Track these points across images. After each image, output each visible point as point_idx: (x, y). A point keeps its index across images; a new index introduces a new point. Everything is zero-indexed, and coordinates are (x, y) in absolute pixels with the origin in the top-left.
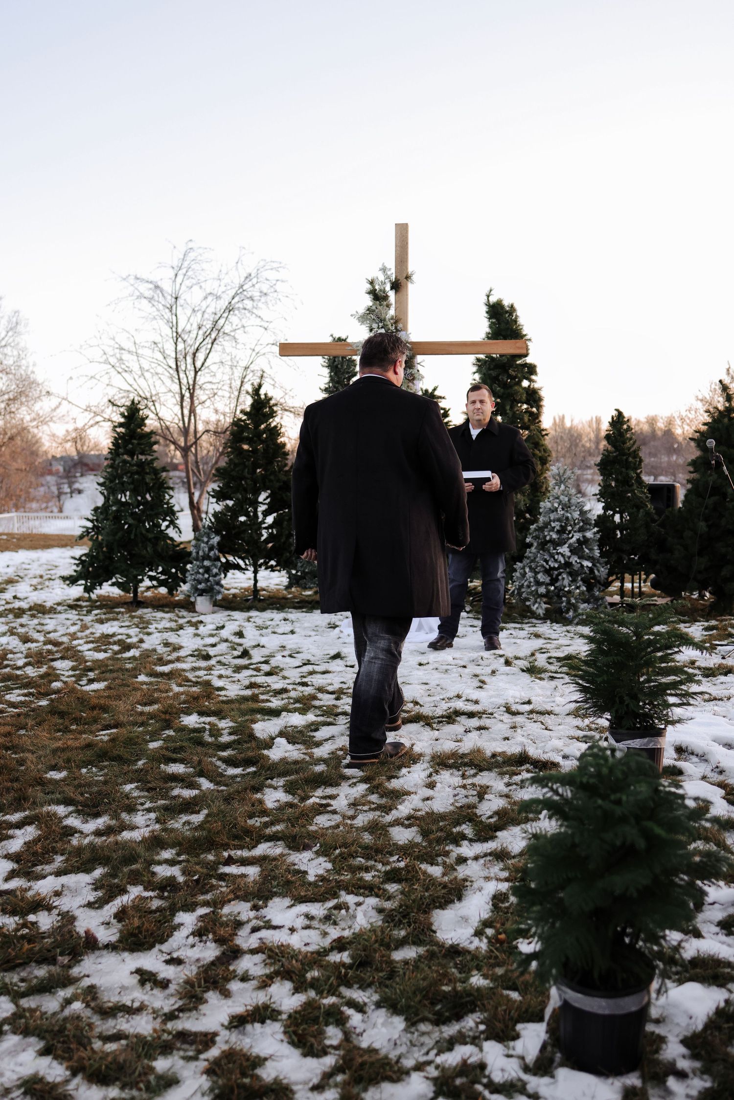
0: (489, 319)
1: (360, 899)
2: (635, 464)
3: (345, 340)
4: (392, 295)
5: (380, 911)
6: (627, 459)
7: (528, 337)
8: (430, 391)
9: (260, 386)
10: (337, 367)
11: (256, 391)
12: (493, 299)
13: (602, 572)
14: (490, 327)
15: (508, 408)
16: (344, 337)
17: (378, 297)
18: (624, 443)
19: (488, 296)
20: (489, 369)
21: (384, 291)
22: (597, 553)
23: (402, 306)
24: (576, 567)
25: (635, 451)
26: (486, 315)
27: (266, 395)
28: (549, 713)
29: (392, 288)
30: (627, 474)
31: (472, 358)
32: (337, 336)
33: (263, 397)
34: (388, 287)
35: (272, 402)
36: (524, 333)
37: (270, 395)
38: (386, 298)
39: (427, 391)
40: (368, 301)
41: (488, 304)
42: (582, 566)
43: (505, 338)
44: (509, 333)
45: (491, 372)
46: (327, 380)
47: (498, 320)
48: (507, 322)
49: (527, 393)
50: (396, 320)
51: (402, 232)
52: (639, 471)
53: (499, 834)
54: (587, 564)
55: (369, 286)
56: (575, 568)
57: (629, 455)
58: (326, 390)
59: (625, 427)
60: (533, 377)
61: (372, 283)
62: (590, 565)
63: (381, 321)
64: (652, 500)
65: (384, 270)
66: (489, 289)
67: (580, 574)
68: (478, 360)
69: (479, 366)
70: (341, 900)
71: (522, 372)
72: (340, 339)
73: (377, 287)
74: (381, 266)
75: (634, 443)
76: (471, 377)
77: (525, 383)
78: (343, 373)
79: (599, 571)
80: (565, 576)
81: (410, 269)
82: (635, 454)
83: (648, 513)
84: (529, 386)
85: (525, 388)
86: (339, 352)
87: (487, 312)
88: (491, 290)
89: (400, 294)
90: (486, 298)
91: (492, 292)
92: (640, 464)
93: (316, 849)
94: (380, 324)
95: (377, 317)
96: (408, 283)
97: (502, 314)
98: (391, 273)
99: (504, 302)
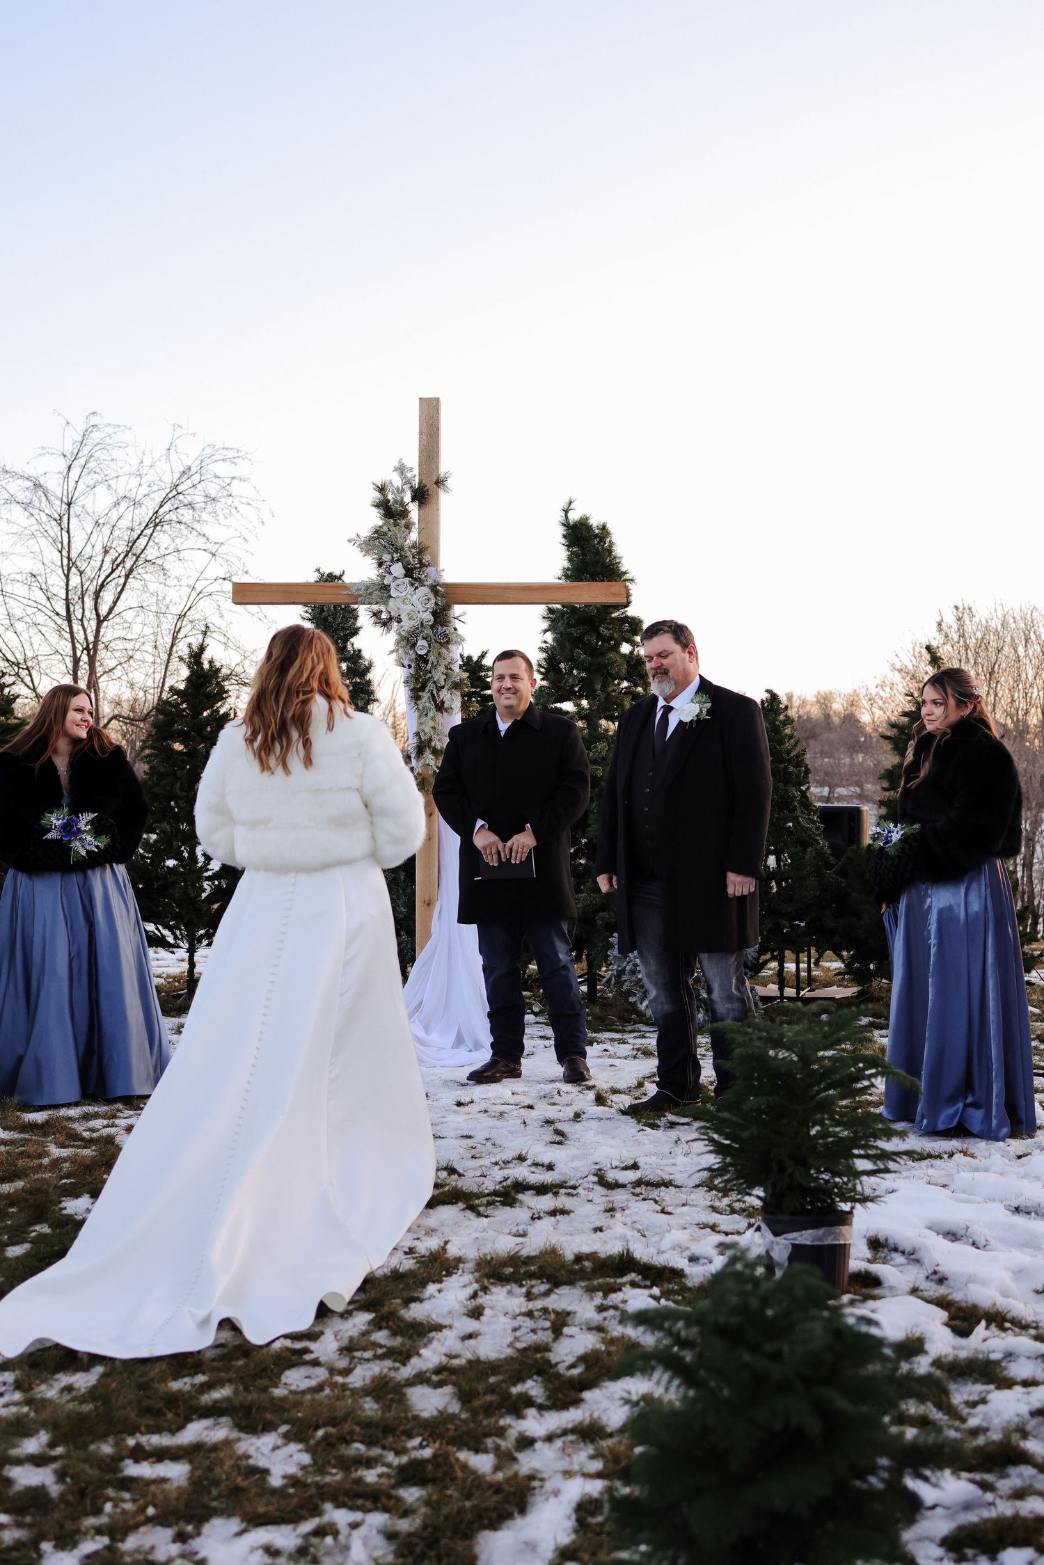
0: (568, 546)
1: (357, 1516)
2: (798, 776)
3: (340, 578)
4: (414, 509)
5: (391, 1536)
6: (786, 768)
7: (628, 576)
8: (475, 658)
9: (202, 649)
10: (325, 619)
11: (196, 656)
12: (574, 516)
14: (570, 559)
15: (598, 686)
16: (337, 573)
17: (391, 511)
18: (781, 743)
19: (566, 512)
21: (402, 504)
23: (430, 526)
25: (797, 756)
26: (563, 541)
27: (211, 662)
28: (668, 1184)
29: (413, 500)
30: (787, 792)
31: (541, 609)
32: (326, 570)
33: (206, 666)
34: (407, 497)
35: (222, 674)
36: (623, 569)
37: (218, 663)
38: (404, 513)
39: (469, 658)
40: (375, 519)
41: (567, 525)
43: (593, 578)
44: (599, 569)
45: (572, 630)
47: (582, 548)
48: (597, 553)
49: (628, 662)
50: (421, 550)
51: (430, 411)
52: (803, 788)
53: (587, 1395)
55: (377, 495)
57: (789, 761)
59: (782, 717)
61: (382, 489)
63: (397, 550)
64: (826, 833)
65: (401, 469)
66: (567, 500)
68: (551, 611)
69: (552, 620)
70: (326, 1519)
71: (621, 630)
72: (331, 578)
73: (390, 497)
74: (396, 464)
75: (797, 743)
76: (540, 637)
77: (625, 648)
81: (443, 469)
82: (799, 761)
83: (819, 854)
84: (631, 653)
85: (625, 655)
86: (329, 597)
87: (565, 537)
88: (571, 503)
89: (427, 509)
90: (563, 514)
91: (573, 506)
92: (806, 776)
93: (284, 1428)
94: (395, 555)
95: (390, 543)
96: (440, 492)
97: (588, 540)
98: (414, 474)
99: (592, 521)
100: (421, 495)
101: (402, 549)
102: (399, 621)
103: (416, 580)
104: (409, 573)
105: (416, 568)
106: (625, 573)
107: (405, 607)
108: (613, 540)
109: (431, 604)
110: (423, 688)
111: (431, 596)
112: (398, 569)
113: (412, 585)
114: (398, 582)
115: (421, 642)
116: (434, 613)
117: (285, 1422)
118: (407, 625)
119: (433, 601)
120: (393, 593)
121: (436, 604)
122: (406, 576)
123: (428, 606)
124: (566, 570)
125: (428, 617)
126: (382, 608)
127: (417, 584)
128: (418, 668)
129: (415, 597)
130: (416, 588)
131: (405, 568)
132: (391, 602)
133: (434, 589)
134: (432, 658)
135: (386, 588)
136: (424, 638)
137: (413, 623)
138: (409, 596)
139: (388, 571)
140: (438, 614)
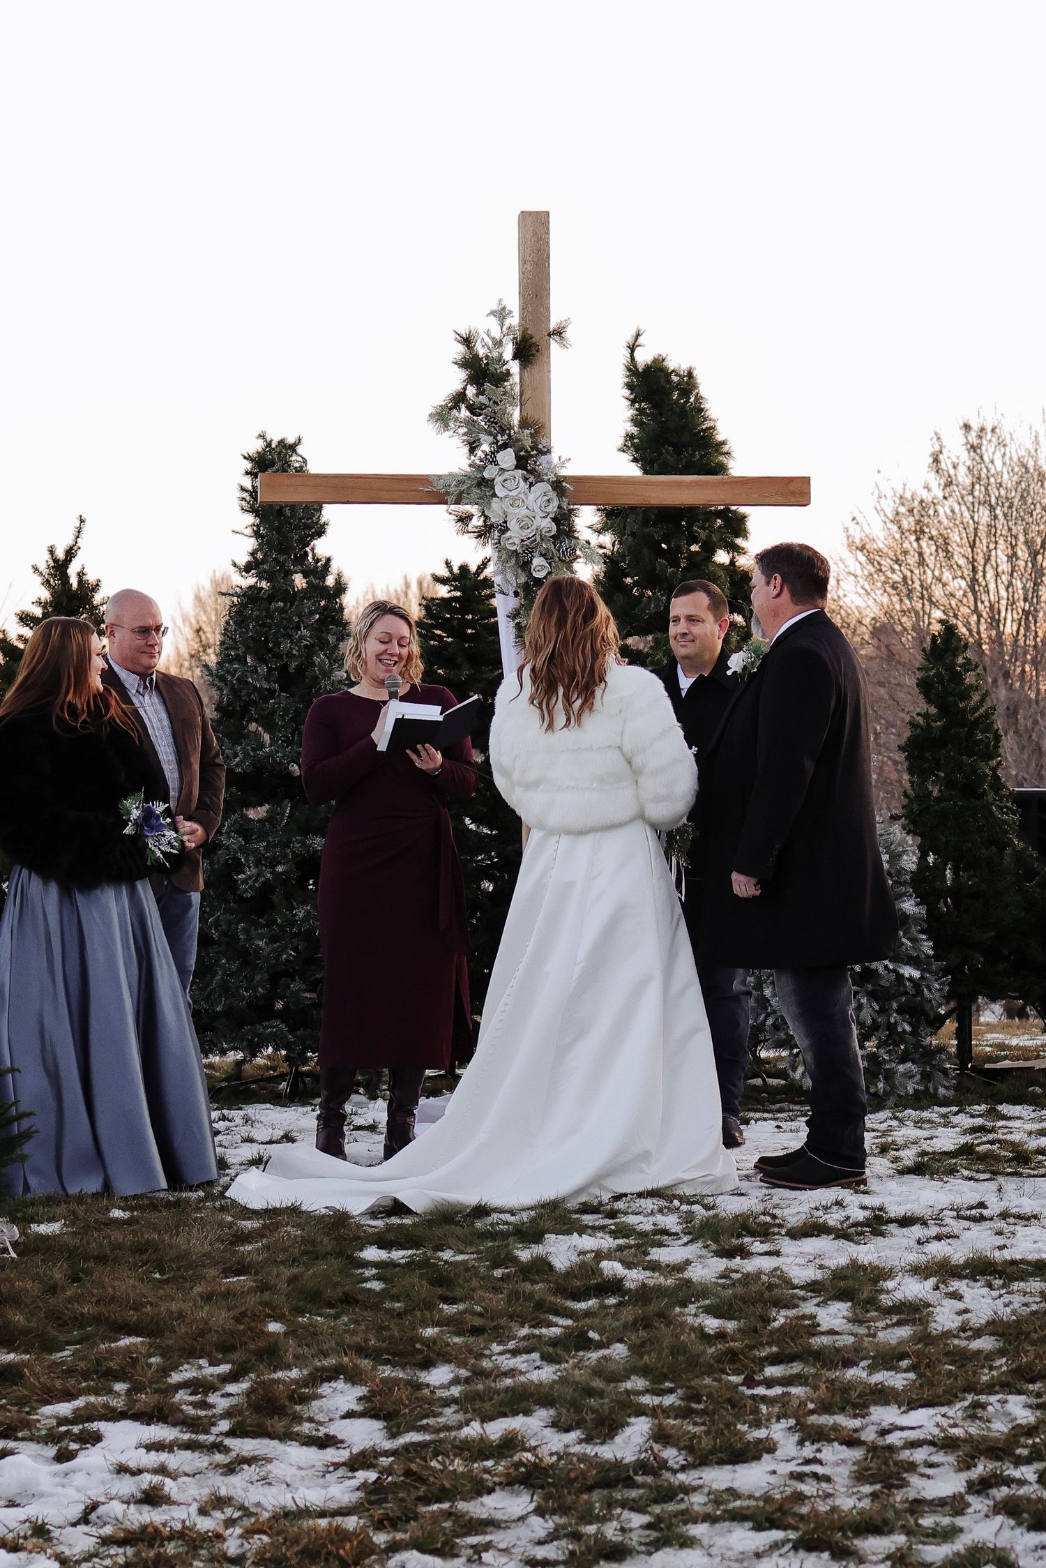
0: (633, 402)
2: (988, 745)
3: (293, 449)
6: (971, 734)
7: (726, 448)
9: (70, 553)
12: (644, 357)
13: (935, 990)
14: (635, 422)
16: (291, 440)
17: (481, 373)
18: (965, 696)
19: (632, 348)
20: (645, 523)
21: (500, 360)
22: (927, 947)
23: (537, 395)
24: (887, 980)
25: (986, 716)
26: (627, 393)
29: (515, 358)
30: (974, 770)
32: (275, 437)
34: (508, 351)
36: (720, 438)
38: (501, 376)
40: (456, 379)
41: (632, 369)
42: (900, 977)
44: (684, 437)
46: (251, 544)
47: (656, 406)
48: (678, 412)
50: (536, 426)
51: (535, 229)
52: (992, 764)
54: (908, 971)
55: (461, 348)
56: (886, 984)
57: (973, 724)
58: (248, 568)
59: (960, 660)
60: (739, 541)
61: (467, 341)
62: (917, 974)
63: (502, 431)
64: (1024, 829)
65: (501, 314)
66: (633, 333)
67: (894, 997)
73: (481, 352)
75: (982, 697)
77: (722, 557)
78: (297, 527)
79: (930, 990)
80: (864, 1001)
82: (986, 724)
83: (1019, 857)
84: (732, 562)
85: (722, 567)
87: (629, 386)
88: (638, 336)
89: (532, 371)
90: (627, 353)
91: (641, 340)
92: (996, 746)
93: (864, 1363)
94: (499, 437)
95: (492, 420)
96: (554, 345)
97: (670, 394)
98: (514, 321)
99: (671, 365)
100: (528, 351)
101: (511, 427)
102: (504, 529)
103: (532, 472)
104: (521, 463)
105: (532, 456)
106: (723, 443)
107: (516, 510)
108: (702, 393)
109: (553, 508)
111: (553, 495)
112: (507, 458)
113: (526, 479)
114: (506, 475)
115: (538, 561)
116: (555, 520)
117: (863, 1359)
118: (515, 537)
119: (555, 503)
120: (499, 490)
121: (560, 507)
122: (517, 467)
123: (549, 509)
124: (630, 437)
125: (548, 525)
126: (473, 509)
127: (532, 479)
129: (531, 497)
130: (531, 485)
131: (518, 458)
132: (495, 503)
133: (556, 486)
135: (484, 484)
136: (542, 555)
137: (528, 533)
138: (522, 496)
139: (491, 459)
140: (563, 520)
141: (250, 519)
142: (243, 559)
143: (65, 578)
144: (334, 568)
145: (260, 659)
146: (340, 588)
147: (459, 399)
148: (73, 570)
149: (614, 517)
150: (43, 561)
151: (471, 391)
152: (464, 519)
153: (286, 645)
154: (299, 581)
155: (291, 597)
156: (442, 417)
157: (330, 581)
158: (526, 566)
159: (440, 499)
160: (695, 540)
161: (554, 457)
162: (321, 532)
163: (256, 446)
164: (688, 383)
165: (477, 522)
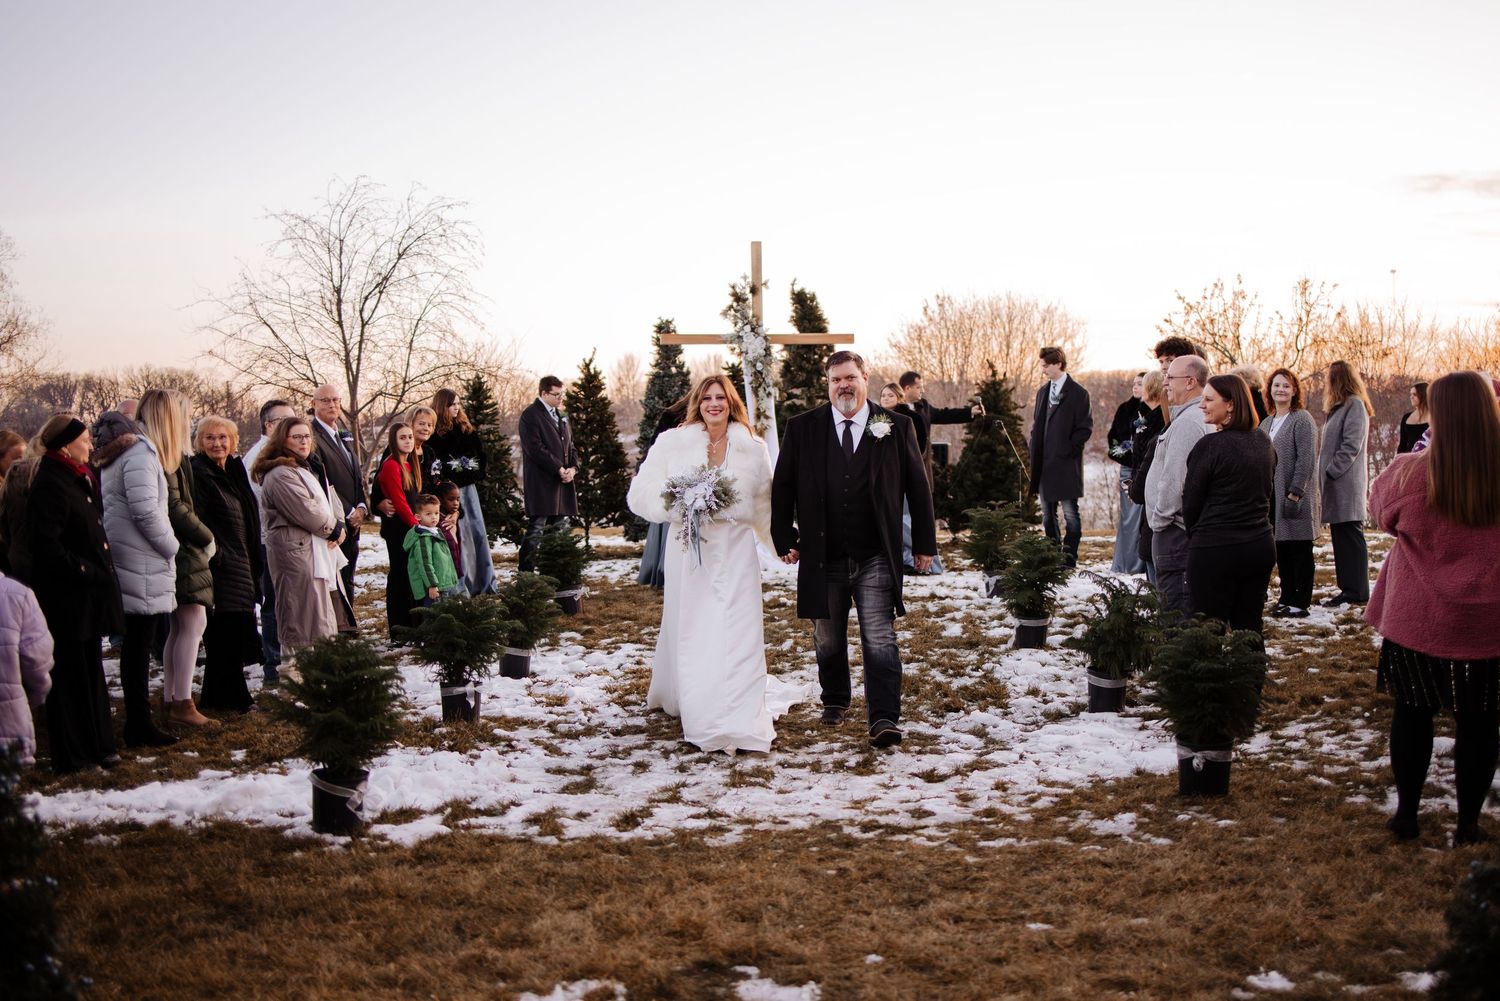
0: (793, 306)
3: (670, 325)
4: (750, 296)
7: (827, 323)
9: (591, 361)
11: (587, 366)
12: (797, 289)
14: (795, 311)
16: (669, 320)
17: (738, 298)
19: (793, 285)
21: (745, 293)
23: (758, 306)
26: (792, 301)
27: (596, 369)
29: (750, 293)
32: (664, 319)
33: (592, 371)
34: (748, 290)
35: (601, 377)
36: (824, 317)
37: (598, 370)
38: (745, 298)
40: (730, 300)
41: (793, 294)
44: (813, 318)
45: (800, 351)
46: (656, 357)
47: (802, 306)
48: (810, 309)
50: (758, 317)
51: (757, 247)
55: (731, 290)
61: (733, 287)
63: (746, 318)
65: (745, 278)
66: (793, 280)
69: (789, 350)
72: (667, 324)
73: (738, 290)
78: (673, 351)
87: (792, 298)
89: (757, 297)
90: (791, 287)
91: (796, 282)
94: (745, 321)
95: (742, 315)
96: (763, 288)
97: (805, 301)
98: (750, 280)
99: (807, 291)
100: (754, 290)
101: (749, 317)
102: (747, 352)
103: (756, 333)
104: (753, 330)
105: (757, 327)
106: (826, 321)
107: (751, 346)
108: (818, 302)
110: (760, 385)
111: (764, 341)
112: (748, 328)
113: (754, 335)
114: (747, 334)
115: (759, 364)
116: (764, 349)
118: (750, 357)
119: (765, 343)
120: (745, 339)
121: (766, 345)
122: (751, 331)
123: (763, 346)
124: (792, 317)
125: (763, 352)
126: (736, 346)
127: (756, 335)
128: (757, 379)
129: (756, 341)
130: (756, 337)
131: (751, 327)
132: (744, 344)
133: (765, 338)
134: (765, 372)
135: (740, 337)
136: (760, 362)
137: (755, 354)
138: (753, 341)
139: (742, 329)
140: (767, 350)
141: (656, 348)
142: (654, 363)
143: (589, 370)
144: (686, 365)
145: (660, 398)
146: (688, 373)
147: (731, 307)
148: (591, 367)
149: (787, 347)
150: (581, 364)
151: (735, 304)
152: (733, 350)
153: (669, 393)
154: (674, 370)
155: (671, 376)
156: (725, 314)
157: (685, 370)
158: (755, 366)
159: (724, 342)
160: (815, 354)
161: (764, 327)
162: (681, 352)
163: (658, 322)
164: (813, 298)
165: (737, 350)
